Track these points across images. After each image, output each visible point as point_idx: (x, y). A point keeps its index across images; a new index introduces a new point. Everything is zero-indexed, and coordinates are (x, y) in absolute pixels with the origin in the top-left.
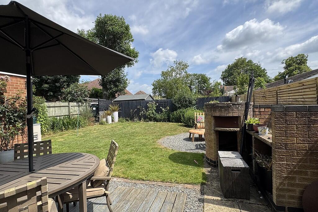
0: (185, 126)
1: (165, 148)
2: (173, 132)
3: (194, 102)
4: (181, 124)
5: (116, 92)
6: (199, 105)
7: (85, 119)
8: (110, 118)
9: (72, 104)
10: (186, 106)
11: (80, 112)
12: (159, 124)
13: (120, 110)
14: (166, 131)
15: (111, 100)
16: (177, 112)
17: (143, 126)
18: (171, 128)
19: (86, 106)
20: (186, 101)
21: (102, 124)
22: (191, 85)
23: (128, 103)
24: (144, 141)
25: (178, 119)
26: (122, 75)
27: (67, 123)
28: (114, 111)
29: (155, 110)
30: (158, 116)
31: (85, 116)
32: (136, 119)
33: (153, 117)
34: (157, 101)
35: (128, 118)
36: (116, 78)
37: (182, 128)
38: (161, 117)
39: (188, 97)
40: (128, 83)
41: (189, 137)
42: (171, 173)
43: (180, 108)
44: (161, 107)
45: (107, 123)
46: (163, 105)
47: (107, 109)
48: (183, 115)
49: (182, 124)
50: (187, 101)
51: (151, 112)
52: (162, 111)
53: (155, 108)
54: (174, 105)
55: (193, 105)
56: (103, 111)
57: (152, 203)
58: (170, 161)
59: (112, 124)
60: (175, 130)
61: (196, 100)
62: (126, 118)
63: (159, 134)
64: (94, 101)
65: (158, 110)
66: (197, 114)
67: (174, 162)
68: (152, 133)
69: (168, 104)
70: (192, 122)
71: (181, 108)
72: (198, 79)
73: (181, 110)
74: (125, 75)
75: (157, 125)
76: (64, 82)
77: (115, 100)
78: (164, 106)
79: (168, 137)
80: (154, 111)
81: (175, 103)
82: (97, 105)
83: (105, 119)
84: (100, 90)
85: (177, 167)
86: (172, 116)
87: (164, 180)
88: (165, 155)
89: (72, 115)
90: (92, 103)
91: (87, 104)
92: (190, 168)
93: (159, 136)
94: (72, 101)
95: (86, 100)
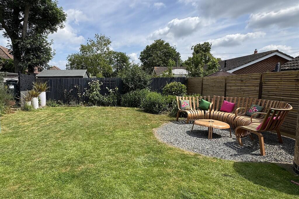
3: (149, 83)
13: (48, 89)
21: (26, 109)
23: (60, 81)
28: (41, 90)
29: (99, 91)
31: (1, 99)
32: (71, 103)
35: (61, 100)
44: (107, 88)
45: (33, 108)
46: (110, 84)
47: (30, 88)
49: (139, 108)
52: (109, 93)
53: (99, 89)
54: (125, 85)
56: (24, 90)
59: (39, 109)
62: (57, 100)
65: (104, 91)
69: (115, 83)
83: (30, 102)
86: (124, 99)
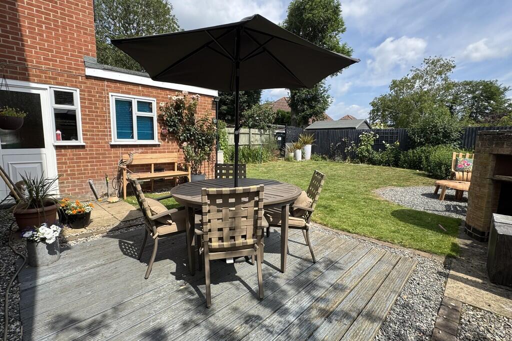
0: (429, 176)
1: (386, 201)
2: (402, 182)
3: (455, 135)
4: (421, 172)
5: (311, 116)
6: (466, 140)
7: (268, 151)
8: (299, 152)
9: (253, 131)
10: (436, 142)
11: (262, 142)
12: (376, 168)
13: (314, 142)
14: (389, 179)
15: (302, 127)
16: (413, 152)
17: (349, 169)
18: (400, 176)
19: (269, 135)
20: (437, 133)
22: (454, 103)
23: (328, 133)
24: (351, 188)
25: (416, 162)
26: (321, 89)
27: (248, 154)
28: (306, 143)
29: (371, 145)
30: (377, 156)
31: (268, 148)
32: (337, 158)
33: (366, 157)
34: (377, 131)
35: (326, 154)
36: (312, 94)
37: (421, 178)
38: (382, 157)
39: (442, 126)
40: (330, 102)
41: (433, 192)
42: (394, 232)
43: (421, 144)
44: (384, 142)
45: (296, 159)
46: (389, 137)
47: (295, 140)
48: (427, 158)
49: (423, 172)
50: (439, 133)
51: (365, 148)
52: (384, 148)
53: (373, 143)
54: (410, 138)
55: (453, 140)
57: (361, 256)
58: (393, 218)
59: (302, 162)
60: (407, 180)
61: (460, 132)
62: (322, 154)
63: (376, 182)
64: (280, 128)
65: (378, 146)
66: (457, 156)
67: (401, 221)
68: (364, 179)
69: (397, 136)
70: (446, 170)
71: (424, 144)
72: (473, 92)
73: (424, 148)
74: (326, 89)
75: (373, 170)
76: (244, 102)
77: (308, 128)
78: (389, 139)
79: (392, 188)
80: (370, 148)
81: (413, 135)
82: (284, 134)
83: (293, 154)
84: (288, 113)
85: (405, 227)
86: (404, 157)
87: (382, 238)
88: (384, 210)
89: (254, 145)
90: (277, 131)
91: (271, 132)
92: (429, 233)
93: (376, 184)
94: (253, 127)
95: (269, 127)
